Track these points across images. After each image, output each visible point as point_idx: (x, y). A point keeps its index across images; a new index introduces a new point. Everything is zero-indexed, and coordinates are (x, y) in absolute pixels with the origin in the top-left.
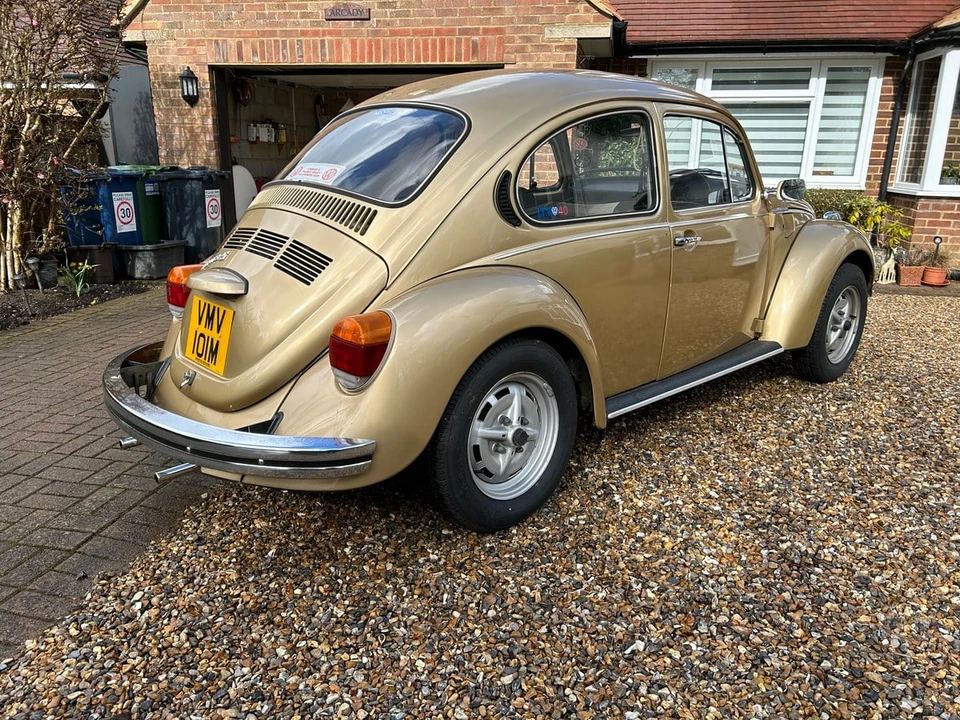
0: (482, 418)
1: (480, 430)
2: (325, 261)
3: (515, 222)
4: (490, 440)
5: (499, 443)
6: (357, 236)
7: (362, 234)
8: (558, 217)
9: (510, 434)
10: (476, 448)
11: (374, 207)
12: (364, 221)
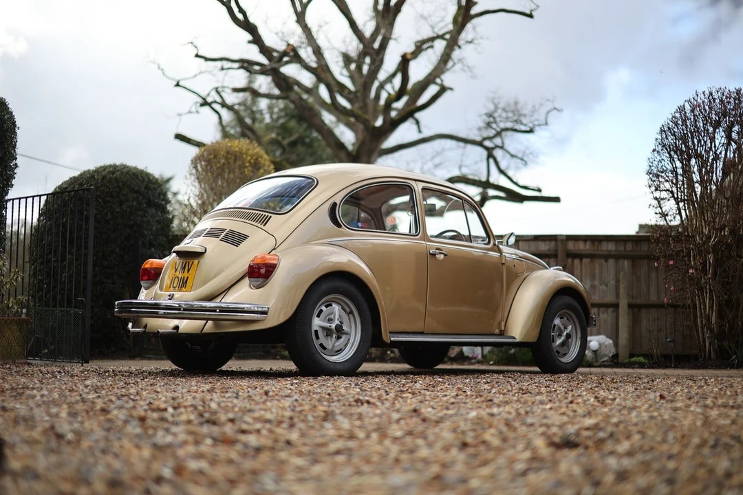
0: (318, 316)
1: (317, 323)
2: (246, 237)
3: (339, 226)
4: (324, 328)
5: (328, 332)
6: (262, 226)
7: (264, 225)
8: (362, 227)
9: (333, 326)
10: (316, 331)
11: (270, 215)
12: (265, 221)
